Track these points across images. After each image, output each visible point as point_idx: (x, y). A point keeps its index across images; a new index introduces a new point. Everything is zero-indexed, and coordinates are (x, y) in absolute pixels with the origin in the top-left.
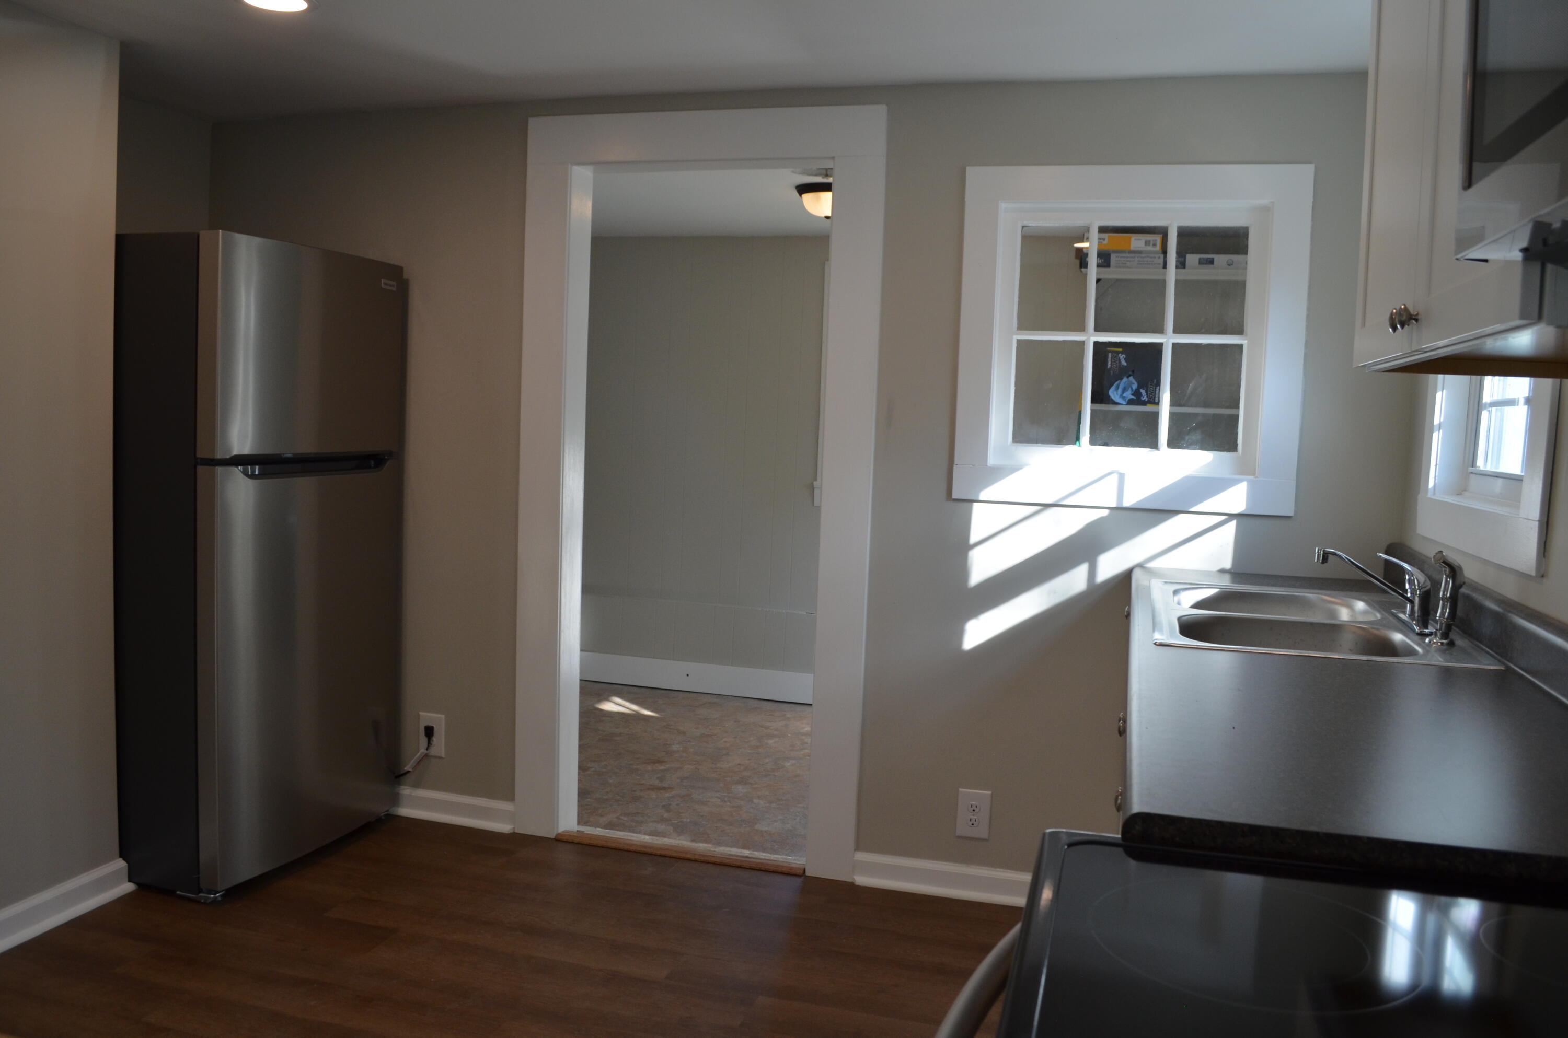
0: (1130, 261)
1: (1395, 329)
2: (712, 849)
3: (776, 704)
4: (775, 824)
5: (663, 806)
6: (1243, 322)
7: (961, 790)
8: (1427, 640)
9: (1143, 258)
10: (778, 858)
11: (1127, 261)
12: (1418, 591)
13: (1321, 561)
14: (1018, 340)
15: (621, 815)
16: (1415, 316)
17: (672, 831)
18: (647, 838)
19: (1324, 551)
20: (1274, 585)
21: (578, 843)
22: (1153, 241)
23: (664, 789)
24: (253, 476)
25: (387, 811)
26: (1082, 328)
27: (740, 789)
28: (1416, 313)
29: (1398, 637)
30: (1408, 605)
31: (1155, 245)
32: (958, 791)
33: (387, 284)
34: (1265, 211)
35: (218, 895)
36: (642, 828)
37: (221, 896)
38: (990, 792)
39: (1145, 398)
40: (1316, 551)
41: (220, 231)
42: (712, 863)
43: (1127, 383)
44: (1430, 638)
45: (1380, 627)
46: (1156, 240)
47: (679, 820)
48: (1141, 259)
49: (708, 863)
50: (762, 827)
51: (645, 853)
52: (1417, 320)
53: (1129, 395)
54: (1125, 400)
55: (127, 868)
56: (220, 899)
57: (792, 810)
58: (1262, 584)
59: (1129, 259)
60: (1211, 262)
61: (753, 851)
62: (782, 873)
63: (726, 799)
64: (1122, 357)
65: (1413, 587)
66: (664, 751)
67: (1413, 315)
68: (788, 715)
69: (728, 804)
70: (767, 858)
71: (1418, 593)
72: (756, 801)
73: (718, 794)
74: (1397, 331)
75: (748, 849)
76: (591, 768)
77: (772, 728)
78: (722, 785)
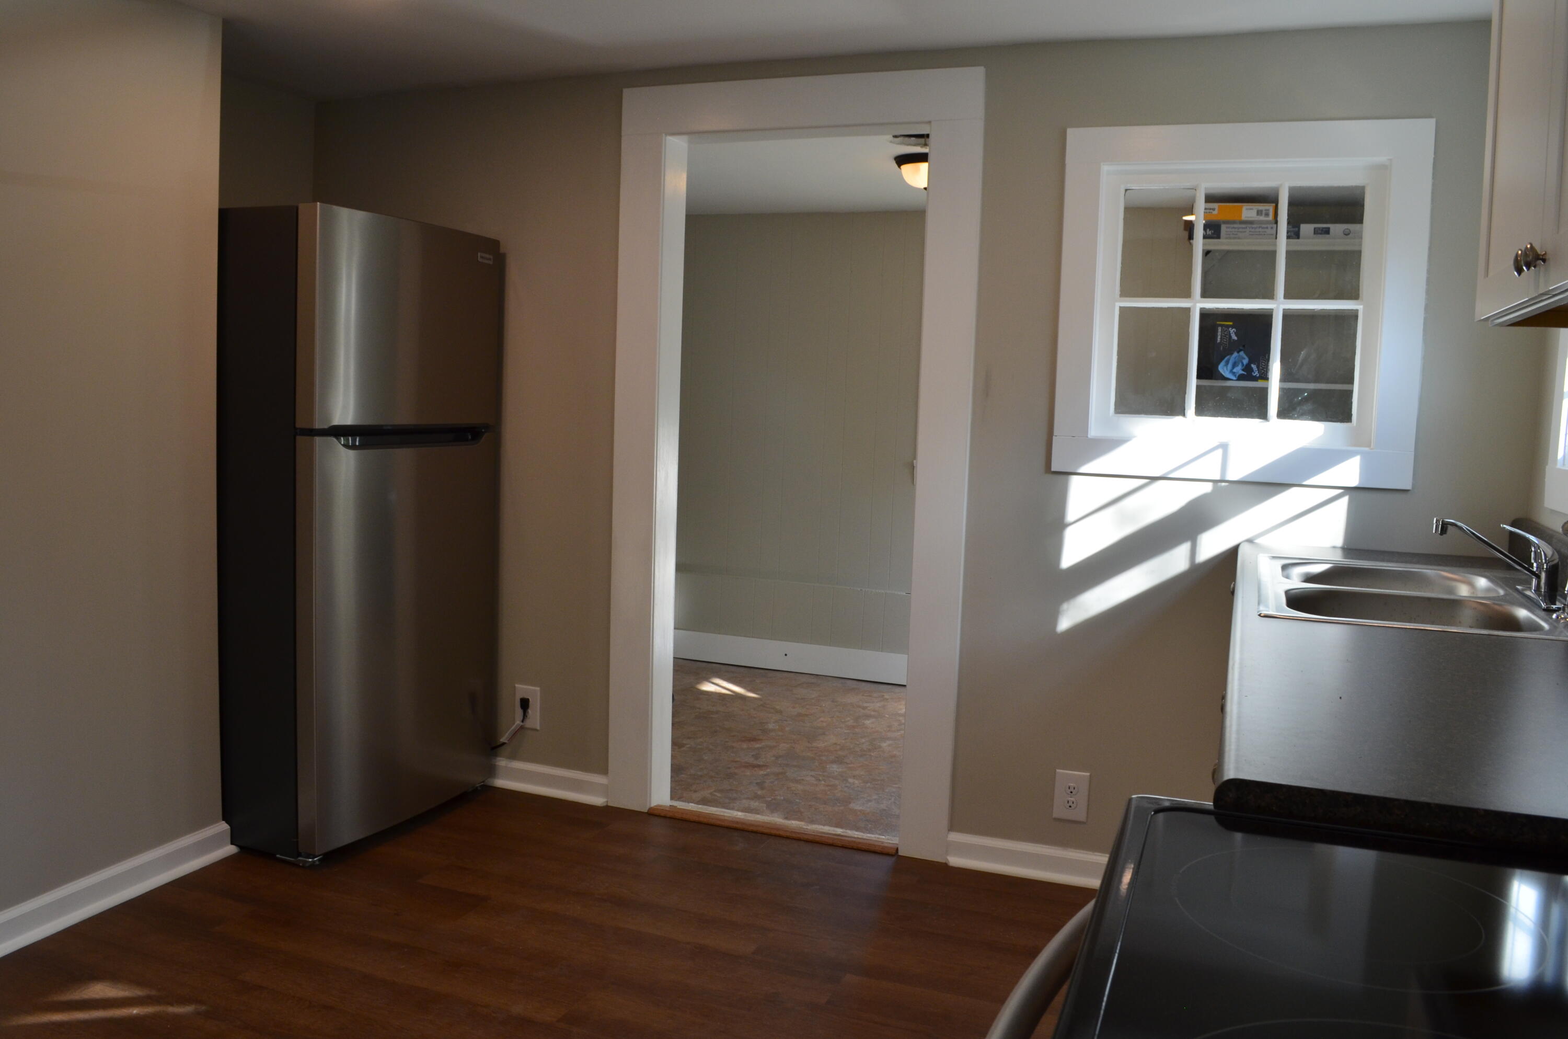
0: (1241, 232)
1: (1520, 271)
2: (805, 827)
3: (876, 685)
4: (870, 804)
5: (757, 783)
6: (1359, 286)
7: (1058, 770)
8: (1554, 616)
9: (1255, 228)
10: (871, 837)
11: (1238, 232)
12: (1545, 565)
13: (1439, 532)
14: (1120, 307)
15: (715, 791)
16: (1543, 255)
17: (765, 808)
18: (739, 815)
19: (1443, 521)
20: (1389, 561)
21: (670, 818)
22: (1266, 210)
23: (759, 766)
24: (353, 447)
25: (483, 782)
26: (1187, 294)
27: (835, 768)
28: (1544, 253)
29: (1522, 613)
30: (1534, 580)
31: (1267, 215)
32: (1056, 771)
33: (484, 258)
34: (1382, 170)
35: (315, 859)
36: (735, 805)
37: (319, 860)
38: (1088, 774)
39: (1256, 373)
40: (1435, 522)
41: (318, 203)
42: (804, 841)
43: (1237, 358)
44: (1558, 613)
45: (1503, 603)
46: (1268, 210)
47: (772, 797)
48: (1253, 230)
49: (799, 840)
50: (856, 806)
51: (736, 829)
52: (1544, 260)
53: (1239, 370)
54: (1235, 376)
55: (229, 830)
56: (317, 863)
57: (887, 790)
58: (1376, 560)
59: (1240, 230)
60: (1327, 231)
61: (846, 830)
62: (875, 852)
63: (821, 778)
64: (1232, 331)
65: (1540, 561)
66: (761, 730)
67: (1541, 255)
68: (887, 696)
69: (823, 782)
70: (860, 837)
71: (1545, 567)
72: (851, 780)
73: (813, 773)
74: (1523, 274)
75: (842, 828)
76: (686, 744)
77: (869, 708)
78: (817, 764)
